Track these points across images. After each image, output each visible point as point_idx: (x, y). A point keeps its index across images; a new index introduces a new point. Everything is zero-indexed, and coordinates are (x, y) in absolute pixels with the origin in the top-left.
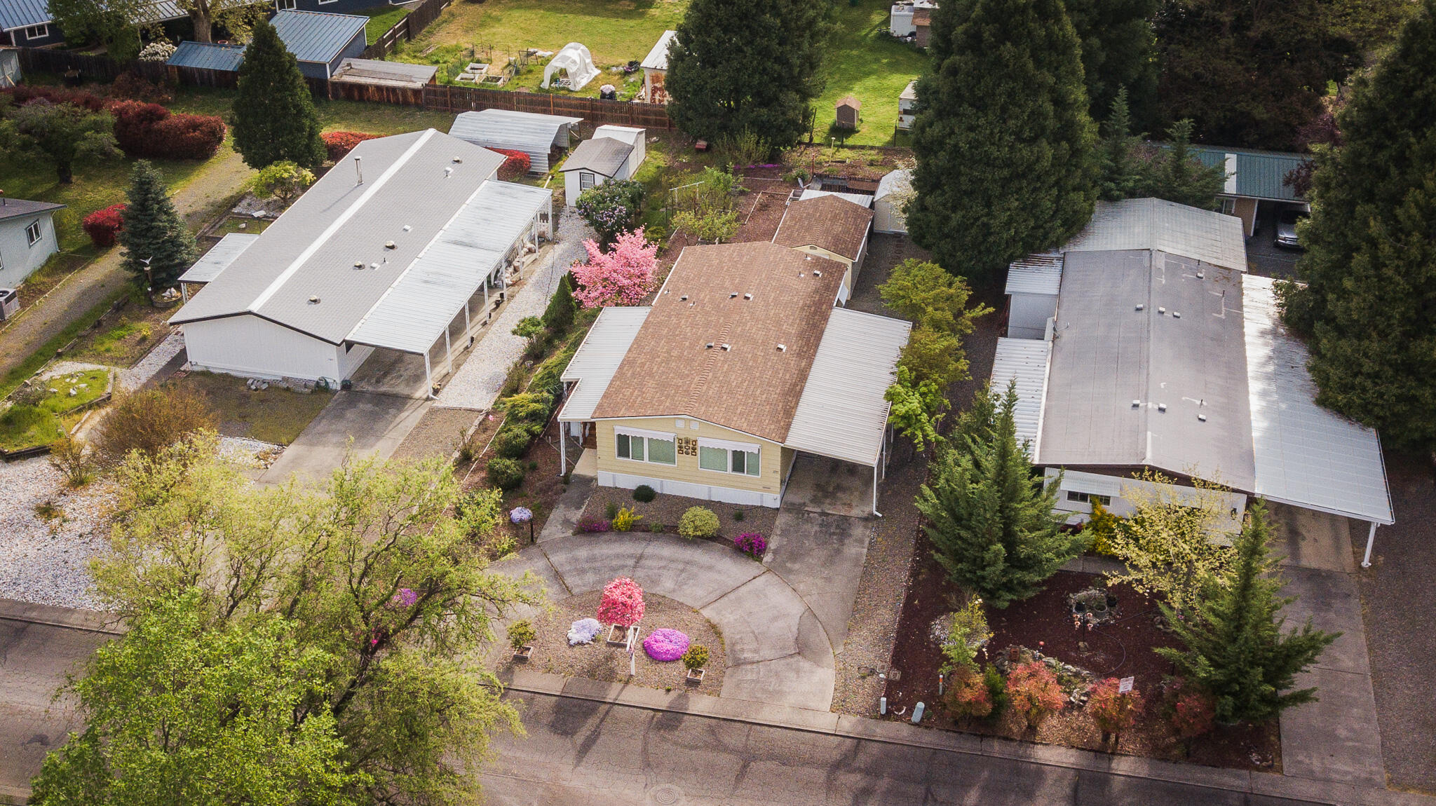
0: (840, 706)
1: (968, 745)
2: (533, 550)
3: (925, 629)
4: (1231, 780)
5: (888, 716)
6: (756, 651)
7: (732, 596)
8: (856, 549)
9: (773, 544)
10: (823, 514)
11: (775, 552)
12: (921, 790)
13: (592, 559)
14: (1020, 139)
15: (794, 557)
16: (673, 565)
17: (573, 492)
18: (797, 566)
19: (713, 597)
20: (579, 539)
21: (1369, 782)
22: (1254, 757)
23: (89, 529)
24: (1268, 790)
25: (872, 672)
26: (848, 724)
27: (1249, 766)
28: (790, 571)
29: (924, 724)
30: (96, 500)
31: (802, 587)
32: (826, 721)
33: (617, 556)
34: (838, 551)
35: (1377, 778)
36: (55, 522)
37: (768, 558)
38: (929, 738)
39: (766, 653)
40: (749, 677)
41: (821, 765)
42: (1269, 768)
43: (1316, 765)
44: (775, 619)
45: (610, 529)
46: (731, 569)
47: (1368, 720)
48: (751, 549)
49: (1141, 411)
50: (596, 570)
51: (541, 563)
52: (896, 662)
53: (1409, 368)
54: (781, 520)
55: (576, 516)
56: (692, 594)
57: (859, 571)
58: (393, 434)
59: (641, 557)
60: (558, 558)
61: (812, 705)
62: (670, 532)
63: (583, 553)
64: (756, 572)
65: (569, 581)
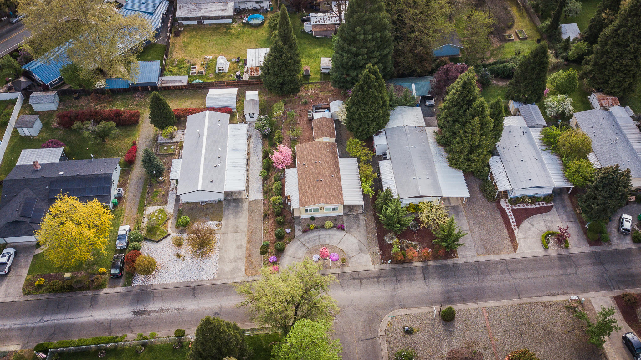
0: (373, 263)
1: (400, 266)
2: (295, 239)
3: (383, 240)
4: (450, 261)
5: (383, 263)
6: (352, 254)
7: (342, 241)
8: (362, 222)
9: (345, 226)
10: (353, 214)
11: (346, 227)
12: (395, 278)
13: (309, 239)
14: (375, 110)
15: (351, 227)
16: (327, 236)
17: (297, 221)
18: (352, 230)
19: (338, 242)
20: (304, 234)
21: (474, 256)
22: (453, 255)
23: (190, 258)
24: (457, 262)
25: (376, 253)
26: (377, 267)
27: (452, 257)
28: (351, 232)
29: (391, 263)
30: (187, 249)
31: (355, 235)
32: (372, 267)
33: (314, 236)
34: (359, 224)
35: (475, 254)
36: (182, 258)
37: (345, 229)
38: (393, 266)
39: (355, 254)
40: (353, 260)
41: (375, 278)
42: (456, 257)
43: (464, 254)
44: (353, 244)
45: (309, 230)
46: (339, 234)
47: (471, 241)
48: (341, 228)
49: (415, 179)
50: (311, 241)
51: (299, 243)
52: (380, 249)
53: (469, 160)
54: (345, 218)
55: (300, 228)
56: (334, 243)
57: (365, 227)
58: (244, 212)
59: (319, 236)
60: (302, 240)
61: (368, 264)
62: (323, 227)
63: (306, 237)
64: (345, 234)
65: (307, 245)
